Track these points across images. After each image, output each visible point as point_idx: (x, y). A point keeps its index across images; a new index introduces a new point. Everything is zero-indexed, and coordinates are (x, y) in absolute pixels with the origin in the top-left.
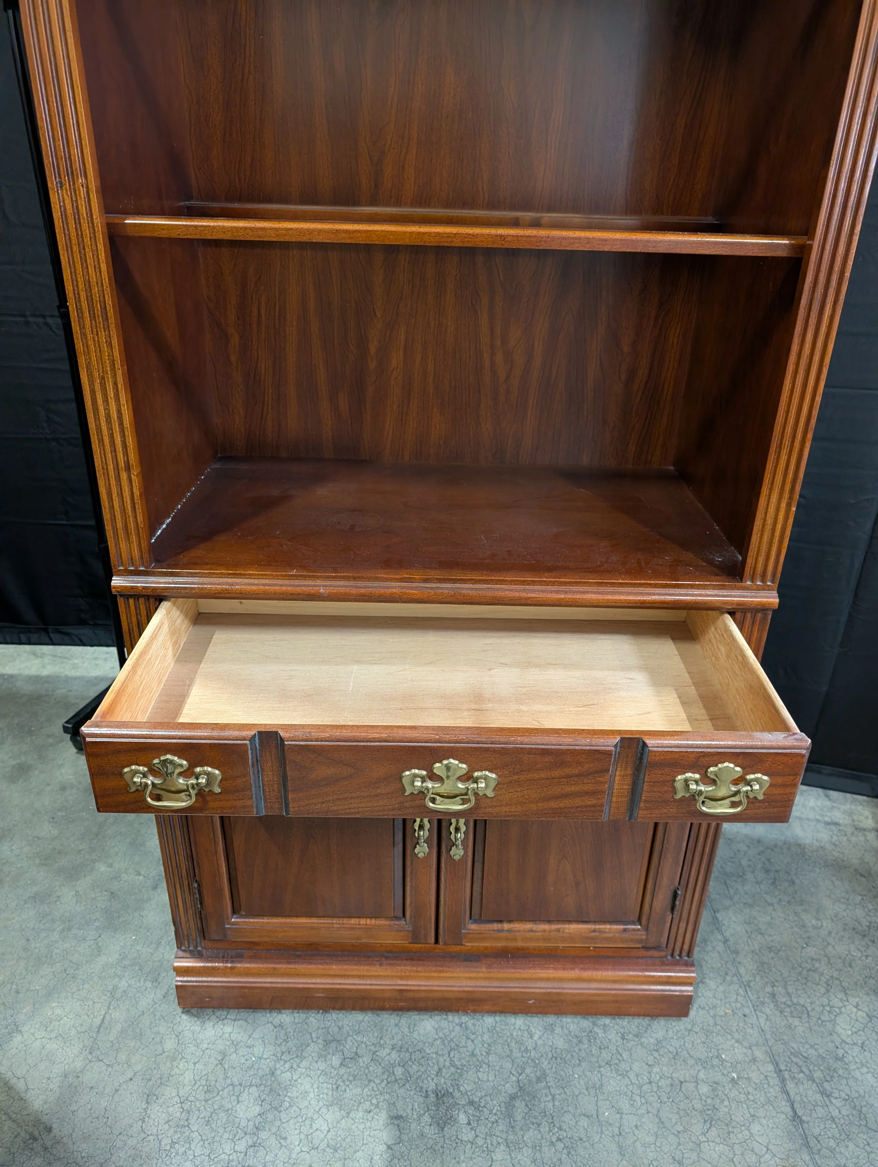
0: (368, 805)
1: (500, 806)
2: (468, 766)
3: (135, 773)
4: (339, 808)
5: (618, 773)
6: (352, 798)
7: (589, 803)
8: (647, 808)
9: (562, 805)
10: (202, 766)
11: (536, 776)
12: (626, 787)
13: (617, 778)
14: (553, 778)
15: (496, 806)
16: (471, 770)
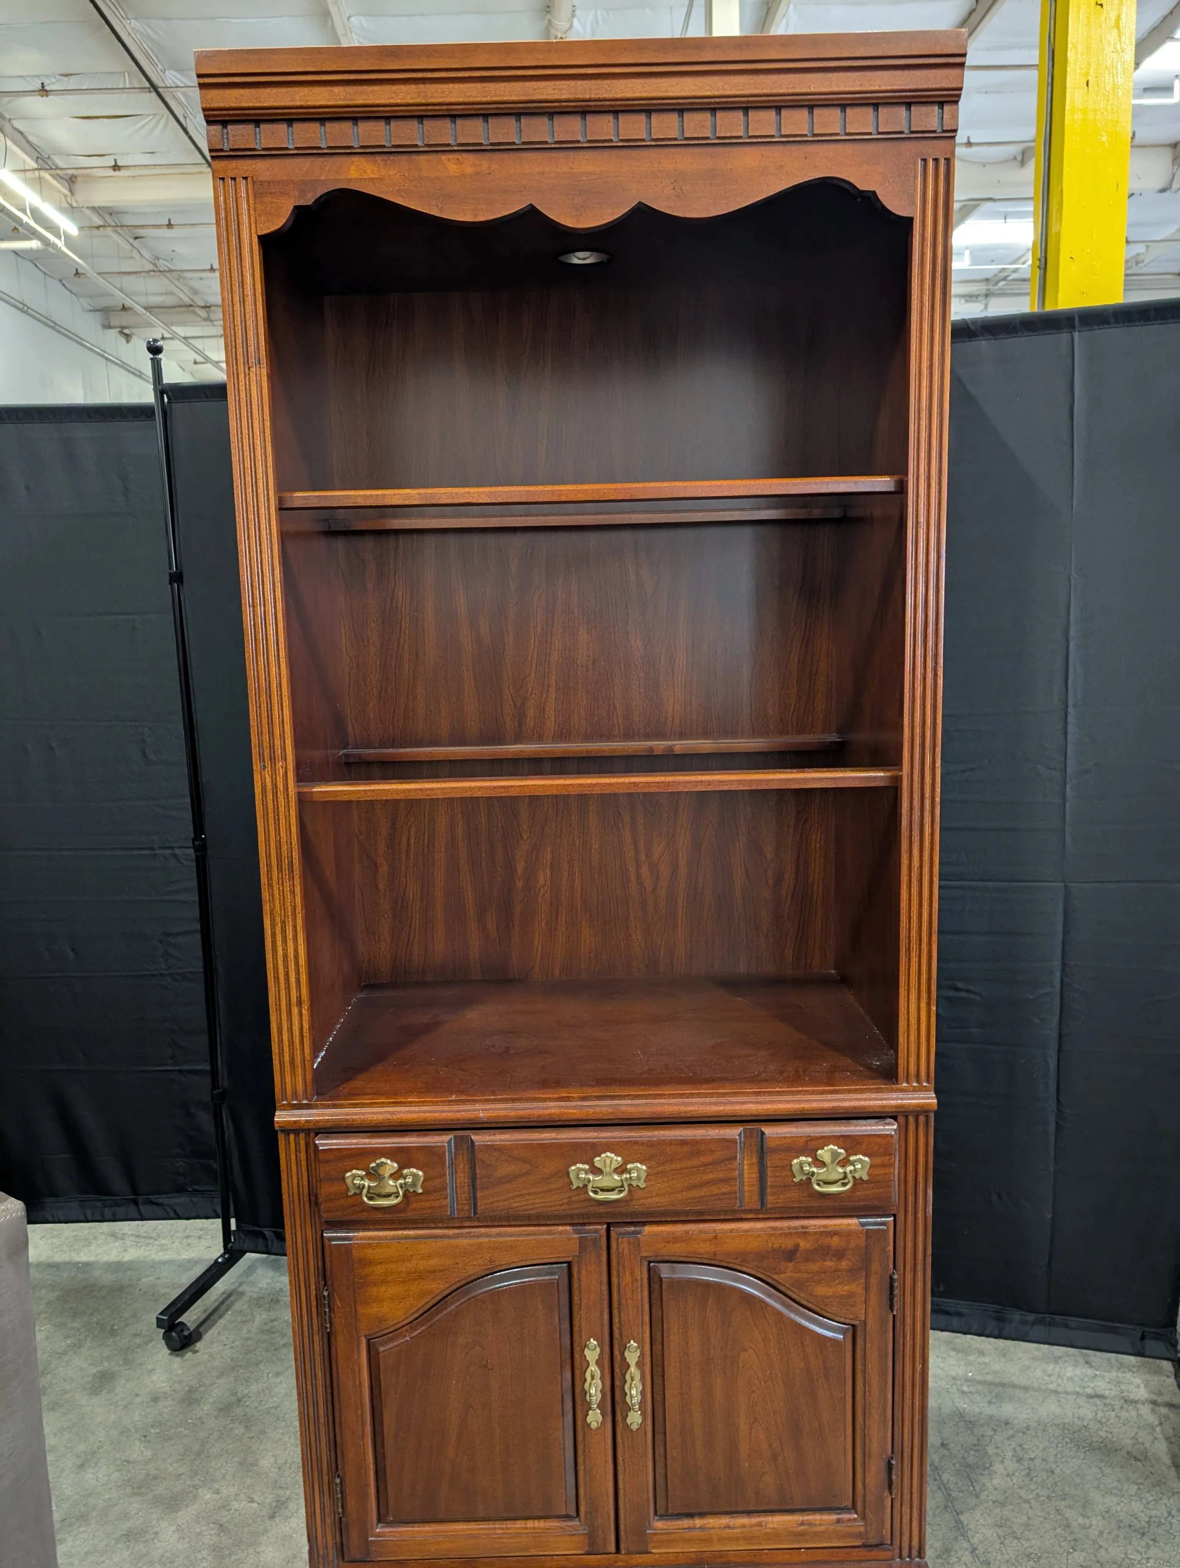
0: (543, 1200)
1: (651, 1197)
2: (623, 1159)
3: (354, 1177)
5: (745, 1162)
6: (528, 1194)
7: (724, 1190)
8: (773, 1194)
9: (702, 1194)
10: (409, 1168)
11: (678, 1166)
12: (754, 1176)
13: (746, 1167)
14: (692, 1167)
15: (647, 1198)
16: (625, 1163)
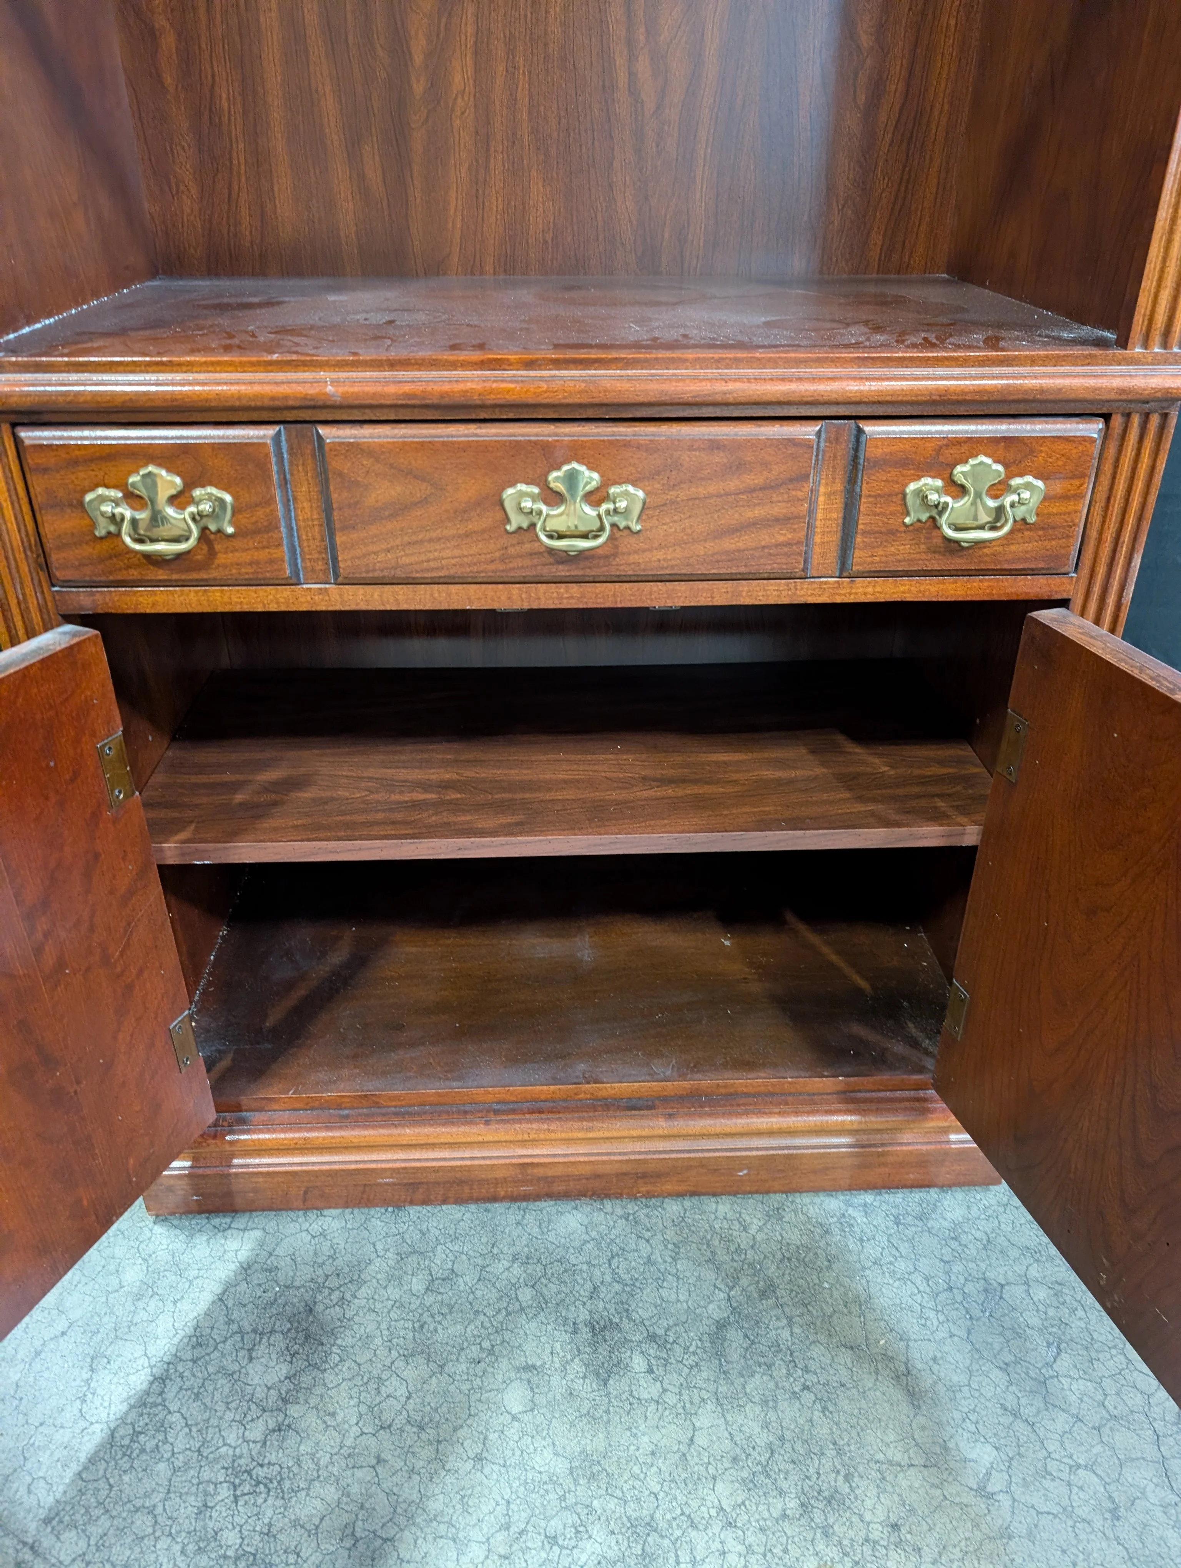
0: (457, 552)
1: (650, 550)
2: (602, 476)
3: (103, 499)
4: (413, 559)
5: (822, 490)
6: (431, 540)
7: (781, 539)
8: (867, 546)
9: (740, 545)
10: (203, 486)
11: (702, 491)
12: (835, 515)
13: (821, 499)
14: (727, 494)
15: (644, 551)
16: (606, 483)
